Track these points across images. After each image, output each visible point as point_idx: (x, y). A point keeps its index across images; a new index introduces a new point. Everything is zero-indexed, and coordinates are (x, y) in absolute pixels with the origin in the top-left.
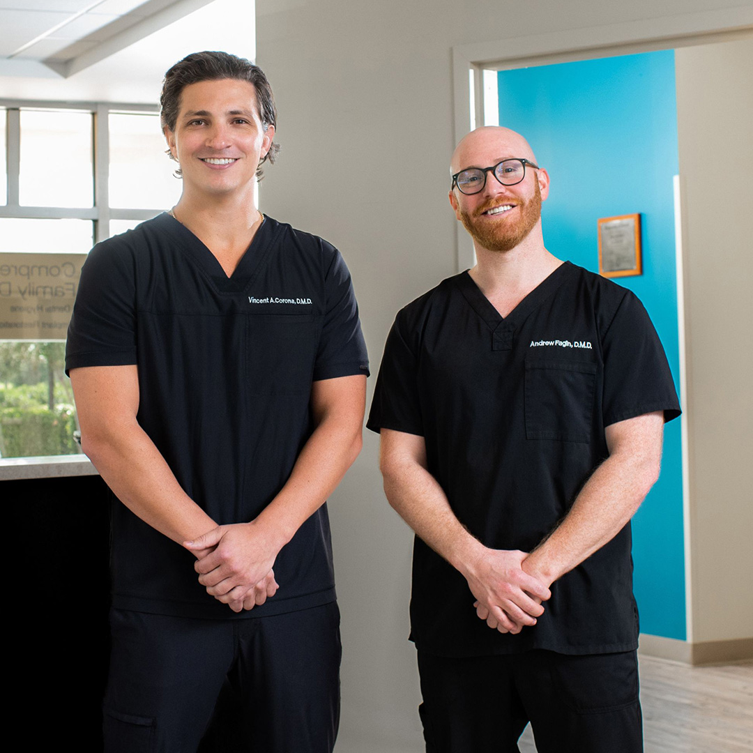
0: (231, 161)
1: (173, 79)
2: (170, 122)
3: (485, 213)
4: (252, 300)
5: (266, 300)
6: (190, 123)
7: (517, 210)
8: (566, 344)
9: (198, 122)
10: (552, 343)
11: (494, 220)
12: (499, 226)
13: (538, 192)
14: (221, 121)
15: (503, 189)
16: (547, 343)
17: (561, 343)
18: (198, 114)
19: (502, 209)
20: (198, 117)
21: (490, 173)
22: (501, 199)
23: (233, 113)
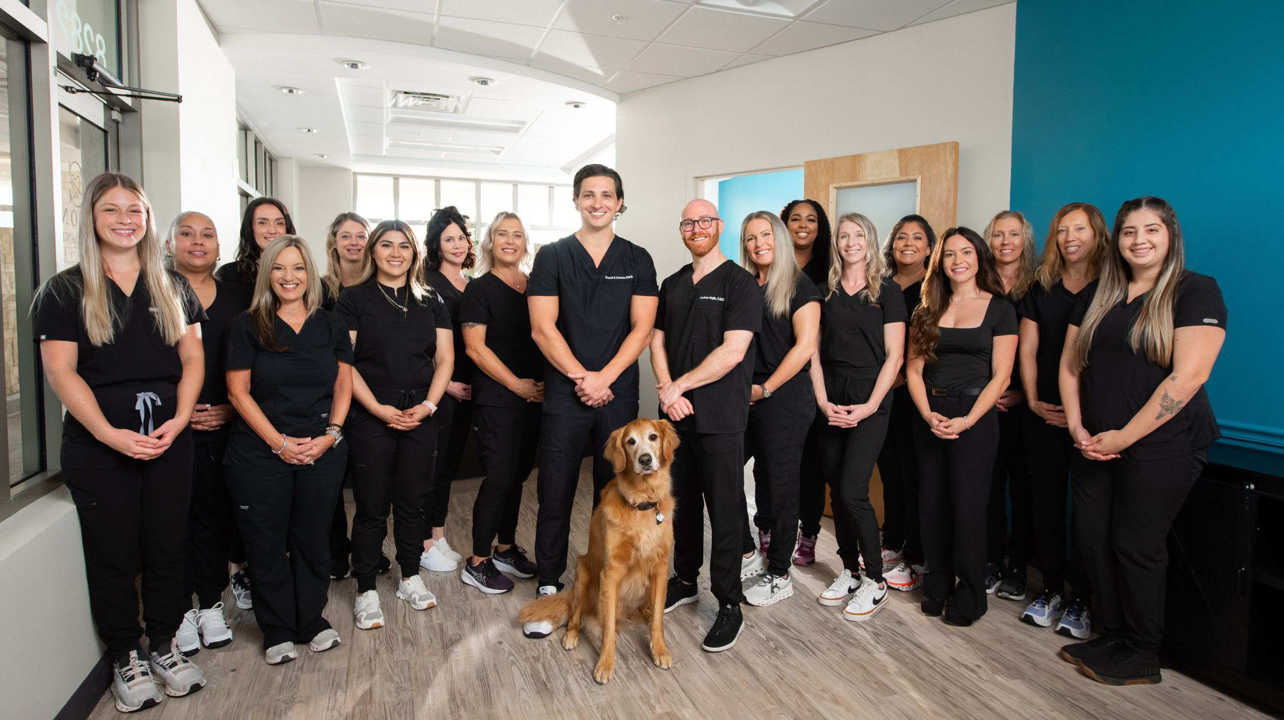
0: (603, 213)
1: (579, 176)
2: (577, 194)
3: (693, 240)
4: (607, 277)
5: (612, 278)
6: (585, 196)
7: (708, 238)
8: (714, 298)
9: (589, 196)
10: (708, 298)
11: (697, 243)
12: (699, 247)
13: (718, 231)
14: (598, 195)
15: (701, 230)
16: (706, 298)
17: (711, 298)
18: (589, 192)
19: (700, 239)
20: (589, 193)
21: (696, 223)
22: (701, 234)
23: (604, 192)
